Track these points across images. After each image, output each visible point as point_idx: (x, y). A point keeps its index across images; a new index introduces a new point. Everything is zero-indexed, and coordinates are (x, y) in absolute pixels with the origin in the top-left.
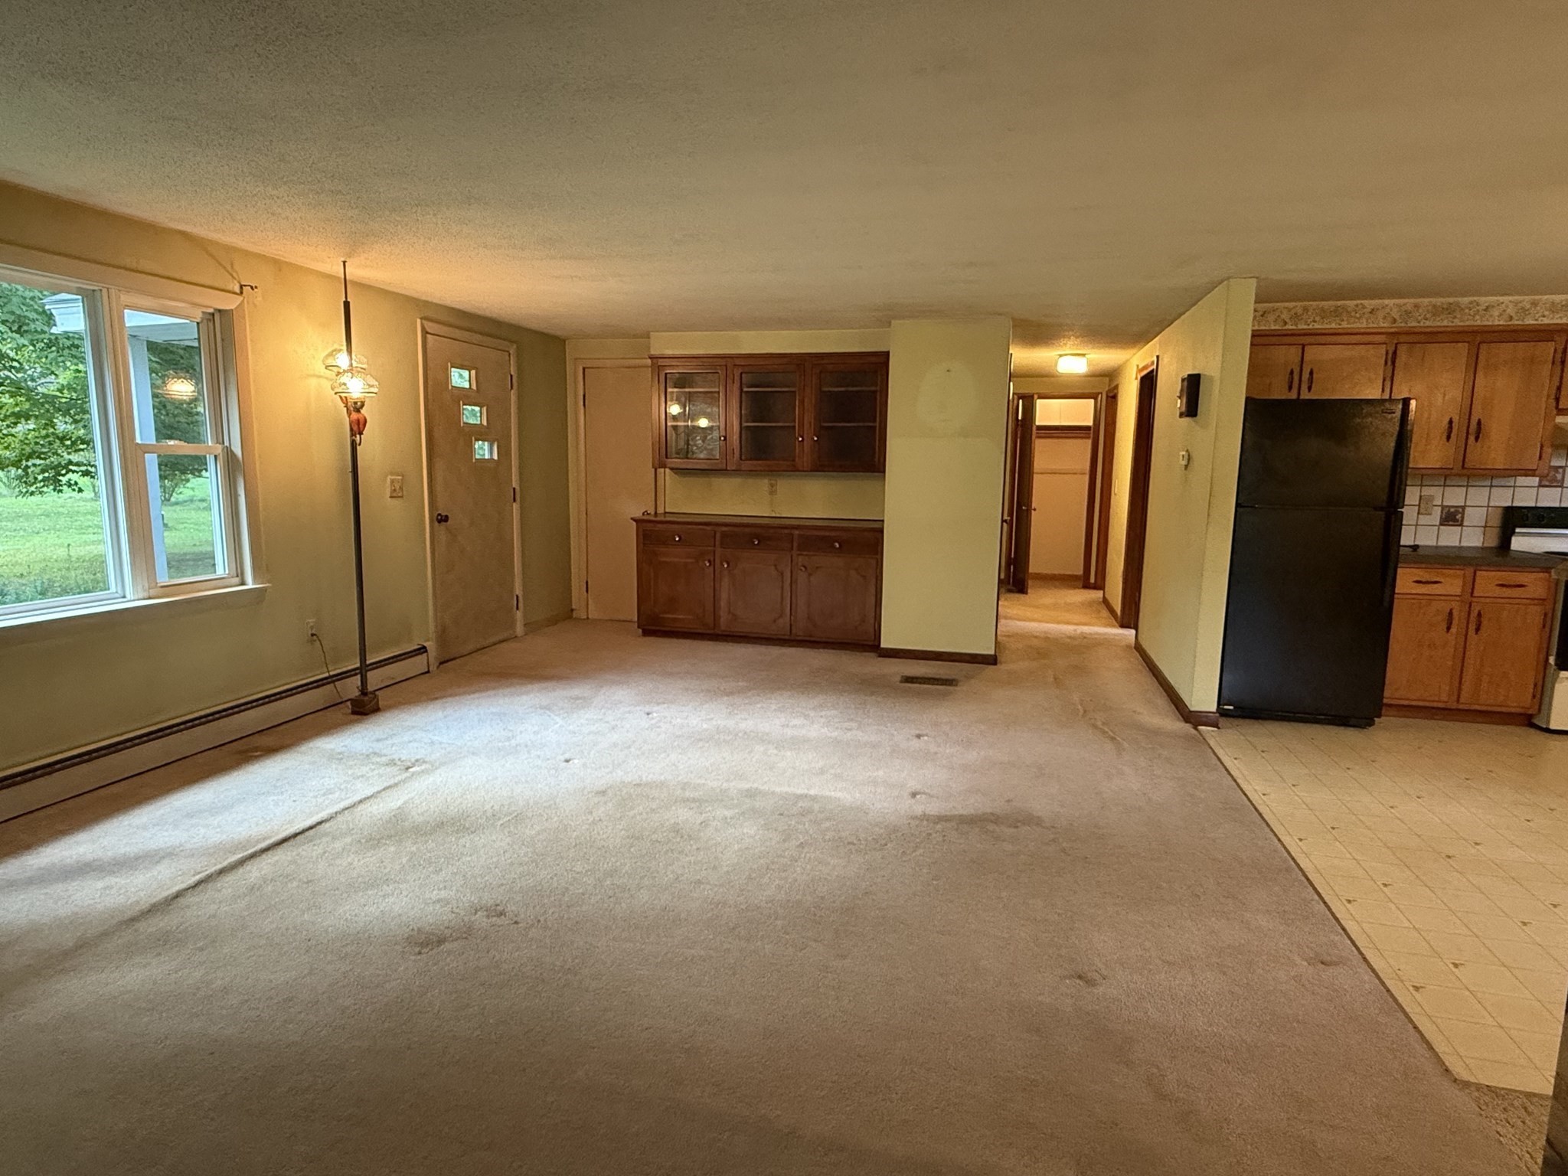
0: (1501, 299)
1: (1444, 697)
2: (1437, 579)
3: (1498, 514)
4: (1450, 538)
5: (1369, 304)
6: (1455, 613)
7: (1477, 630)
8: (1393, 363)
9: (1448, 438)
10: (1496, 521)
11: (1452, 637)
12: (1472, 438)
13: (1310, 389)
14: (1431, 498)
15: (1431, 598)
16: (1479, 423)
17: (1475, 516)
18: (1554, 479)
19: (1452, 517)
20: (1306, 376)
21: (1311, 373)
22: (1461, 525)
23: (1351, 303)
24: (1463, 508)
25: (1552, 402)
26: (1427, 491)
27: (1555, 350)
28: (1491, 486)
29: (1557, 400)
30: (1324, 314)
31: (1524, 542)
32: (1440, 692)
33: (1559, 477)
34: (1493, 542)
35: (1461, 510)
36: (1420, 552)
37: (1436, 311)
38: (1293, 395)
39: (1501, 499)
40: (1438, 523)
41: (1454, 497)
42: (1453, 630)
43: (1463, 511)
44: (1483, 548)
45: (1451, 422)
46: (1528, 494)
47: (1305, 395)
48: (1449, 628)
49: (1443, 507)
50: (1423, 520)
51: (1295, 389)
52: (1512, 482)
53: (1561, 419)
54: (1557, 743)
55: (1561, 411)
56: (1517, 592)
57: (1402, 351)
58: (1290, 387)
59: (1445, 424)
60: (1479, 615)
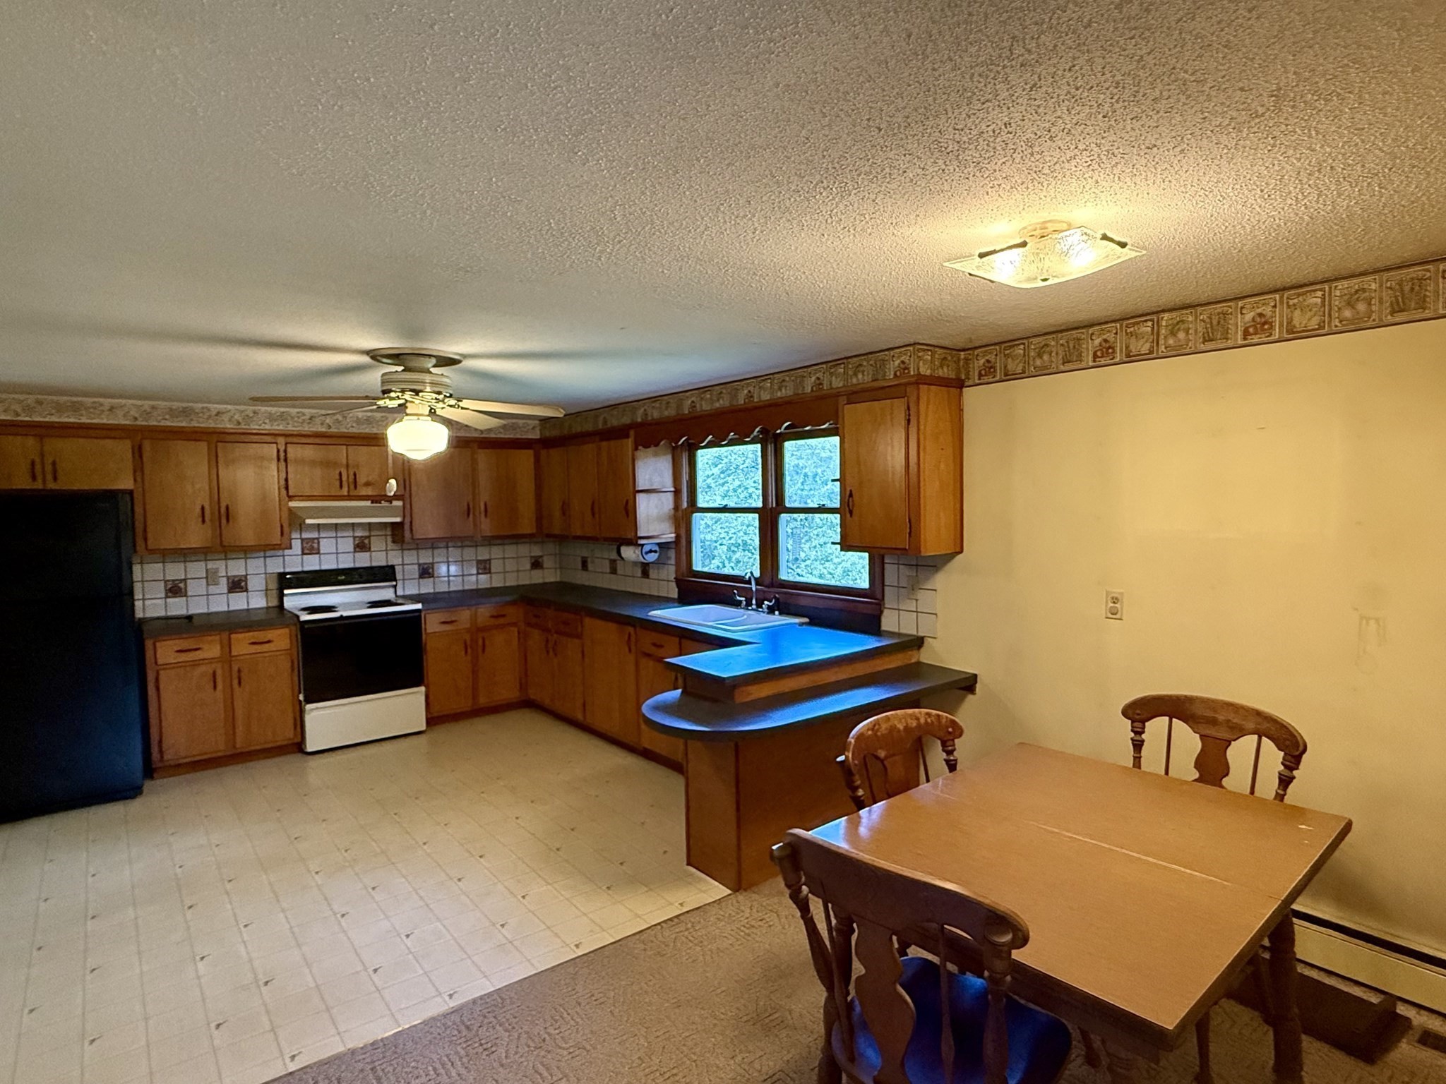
0: (229, 407)
1: (222, 747)
2: (198, 647)
3: (275, 577)
4: (239, 602)
5: (108, 402)
6: (219, 672)
7: (240, 684)
8: (141, 457)
9: (204, 521)
10: (274, 585)
11: (219, 693)
12: (224, 521)
13: (55, 479)
14: (216, 571)
15: (195, 664)
16: (227, 508)
17: (256, 583)
18: (312, 548)
19: (237, 585)
20: (49, 468)
21: (54, 464)
22: (246, 590)
23: (88, 401)
24: (246, 576)
25: (284, 492)
26: (211, 565)
27: (278, 451)
28: (265, 557)
29: (287, 488)
30: (60, 408)
31: (295, 600)
32: (217, 744)
33: (316, 545)
34: (274, 603)
35: (243, 579)
36: (195, 621)
37: (173, 413)
38: (38, 485)
39: (276, 566)
40: (226, 592)
41: (236, 568)
42: (220, 686)
43: (246, 578)
44: (268, 608)
45: (203, 508)
46: (295, 561)
47: (51, 485)
48: (215, 687)
49: (228, 578)
50: (212, 589)
51: (40, 480)
52: (280, 553)
53: (292, 504)
54: (314, 762)
55: (291, 498)
56: (266, 647)
57: (147, 446)
58: (34, 478)
59: (198, 509)
60: (239, 671)
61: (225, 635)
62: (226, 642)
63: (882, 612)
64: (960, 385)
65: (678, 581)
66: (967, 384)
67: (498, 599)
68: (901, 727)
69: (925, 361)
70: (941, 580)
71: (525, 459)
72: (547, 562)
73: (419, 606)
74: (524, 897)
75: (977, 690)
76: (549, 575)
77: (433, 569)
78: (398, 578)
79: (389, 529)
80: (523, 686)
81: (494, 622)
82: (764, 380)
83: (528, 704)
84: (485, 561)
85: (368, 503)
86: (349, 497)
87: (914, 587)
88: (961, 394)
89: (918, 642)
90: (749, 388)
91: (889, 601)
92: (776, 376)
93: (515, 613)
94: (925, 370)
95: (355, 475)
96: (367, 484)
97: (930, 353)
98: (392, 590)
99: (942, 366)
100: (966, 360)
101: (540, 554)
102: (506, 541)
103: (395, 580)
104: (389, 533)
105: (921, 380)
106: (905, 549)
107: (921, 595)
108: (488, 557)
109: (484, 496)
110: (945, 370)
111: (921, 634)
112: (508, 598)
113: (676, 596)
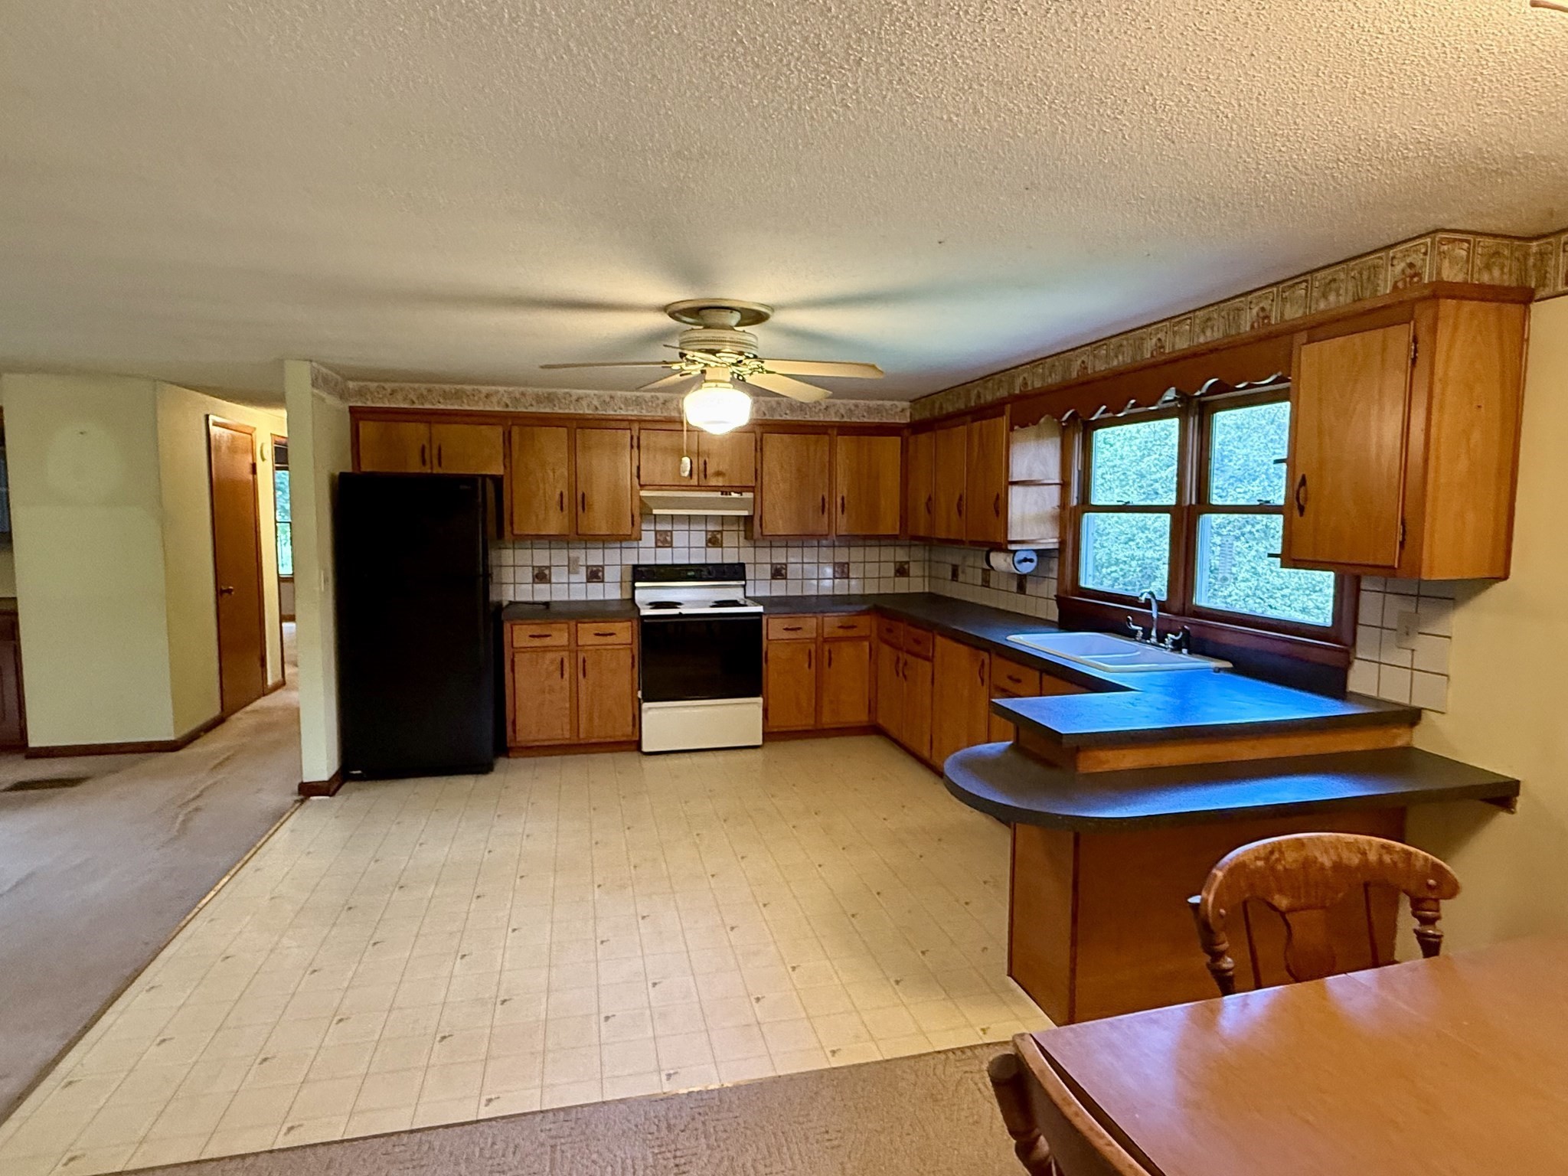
0: (589, 392)
1: (567, 735)
2: (547, 633)
3: (630, 569)
4: (595, 593)
5: (485, 389)
6: (566, 661)
7: (585, 675)
8: (510, 443)
9: (562, 509)
10: (628, 577)
11: (566, 683)
12: (580, 508)
13: (440, 463)
14: (577, 559)
15: (546, 649)
16: (583, 495)
17: (612, 574)
18: (666, 541)
19: (595, 575)
20: (435, 452)
21: (440, 449)
22: (603, 581)
23: (468, 388)
24: (603, 567)
25: (636, 480)
26: (574, 553)
27: (632, 438)
28: (621, 548)
29: (639, 477)
30: (446, 396)
31: (647, 594)
32: (561, 732)
33: (669, 538)
34: (624, 595)
35: (601, 569)
36: (553, 609)
37: (539, 399)
38: (427, 469)
39: (631, 558)
40: (585, 581)
41: (595, 557)
42: (566, 676)
43: (603, 568)
44: (622, 600)
45: (561, 495)
46: (649, 554)
47: (437, 470)
48: (562, 675)
49: (587, 567)
50: (574, 578)
51: (428, 465)
52: (635, 544)
53: (643, 493)
54: (649, 763)
55: (642, 486)
56: (610, 640)
57: (515, 430)
58: (424, 462)
59: (557, 497)
60: (584, 661)
61: (573, 623)
62: (573, 630)
63: (1349, 664)
64: (1525, 297)
65: (1060, 601)
66: (1537, 297)
67: (850, 608)
68: (1326, 861)
69: (1454, 261)
70: (1460, 621)
71: (891, 445)
72: (915, 569)
73: (760, 609)
74: (794, 968)
75: (1518, 806)
76: (915, 584)
77: (786, 569)
78: (747, 578)
79: (742, 523)
80: (872, 709)
81: (841, 633)
82: (1179, 322)
83: (873, 729)
84: (843, 564)
85: (718, 495)
86: (699, 487)
87: (1407, 630)
88: (1525, 316)
89: (1411, 717)
90: (1159, 336)
91: (1364, 649)
92: (1197, 313)
93: (867, 625)
94: (1451, 274)
95: (705, 463)
96: (718, 474)
97: (1466, 245)
98: (741, 590)
99: (1488, 267)
100: (1542, 255)
101: (906, 559)
102: (868, 542)
103: (744, 579)
104: (742, 528)
105: (1441, 291)
106: (1392, 567)
107: (1421, 643)
108: (846, 560)
109: (842, 489)
110: (1496, 272)
111: (1416, 704)
112: (858, 608)
113: (1056, 619)
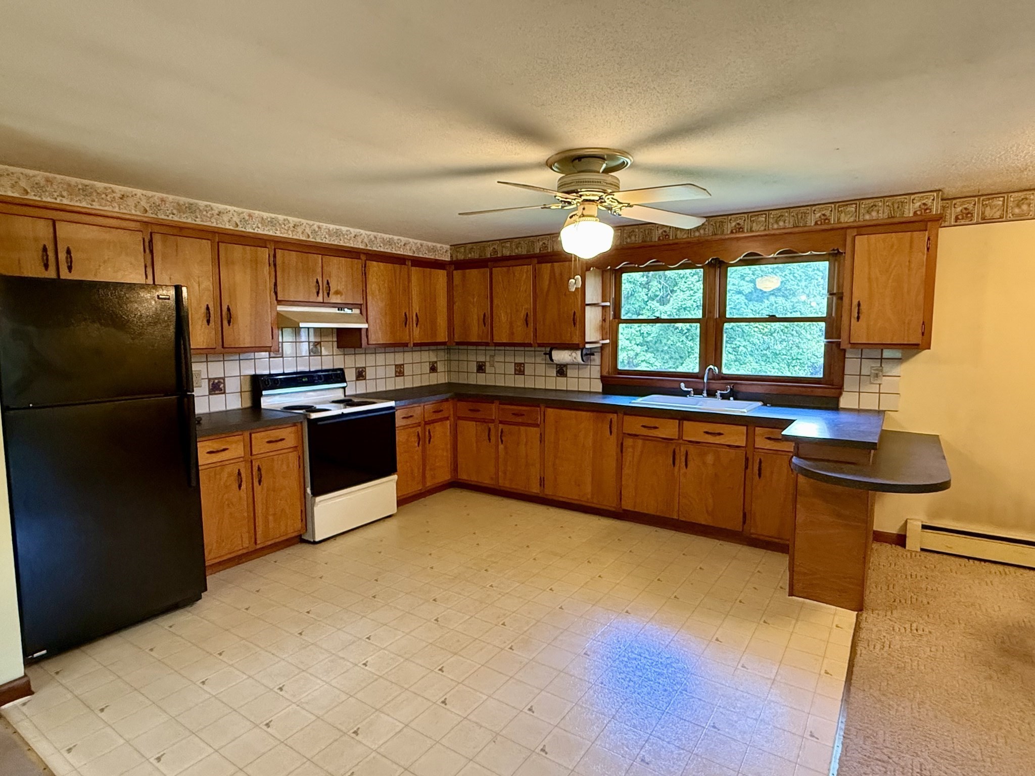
0: (229, 208)
1: (245, 543)
2: (224, 447)
3: (248, 380)
4: (218, 404)
5: (120, 189)
6: (242, 472)
7: (260, 482)
8: (152, 252)
9: (208, 322)
10: (247, 387)
11: (243, 494)
12: (225, 323)
13: (70, 268)
14: (199, 373)
15: (222, 464)
16: (229, 309)
17: (232, 385)
18: (277, 351)
19: (217, 387)
20: (62, 256)
21: (68, 252)
22: (224, 393)
23: (100, 185)
24: (224, 379)
25: (273, 295)
26: (196, 367)
27: (269, 256)
28: (240, 360)
29: (276, 293)
30: (71, 190)
31: (272, 400)
32: (241, 542)
33: (280, 349)
34: (248, 404)
35: (222, 381)
37: (180, 208)
38: (51, 274)
39: (249, 370)
40: (207, 394)
41: (216, 370)
42: (244, 486)
43: (224, 380)
44: (242, 409)
45: (208, 308)
46: (265, 365)
47: (65, 275)
48: (240, 486)
49: (209, 380)
50: (197, 392)
51: (52, 267)
52: (252, 355)
53: (280, 308)
55: (279, 302)
56: (280, 445)
57: (157, 239)
58: (46, 266)
59: (203, 310)
60: (259, 469)
61: (244, 434)
62: (247, 441)
65: (603, 378)
67: (439, 397)
71: (441, 276)
72: (440, 367)
73: (392, 404)
76: (440, 378)
77: (364, 372)
78: (347, 380)
80: (455, 469)
81: (435, 417)
83: (456, 484)
84: (400, 365)
85: (335, 310)
86: (323, 304)
87: (877, 375)
93: (448, 408)
95: (328, 283)
96: (337, 293)
98: (341, 391)
101: (435, 360)
103: (344, 381)
107: (884, 380)
108: (402, 363)
109: (416, 308)
111: (882, 408)
113: (601, 390)
